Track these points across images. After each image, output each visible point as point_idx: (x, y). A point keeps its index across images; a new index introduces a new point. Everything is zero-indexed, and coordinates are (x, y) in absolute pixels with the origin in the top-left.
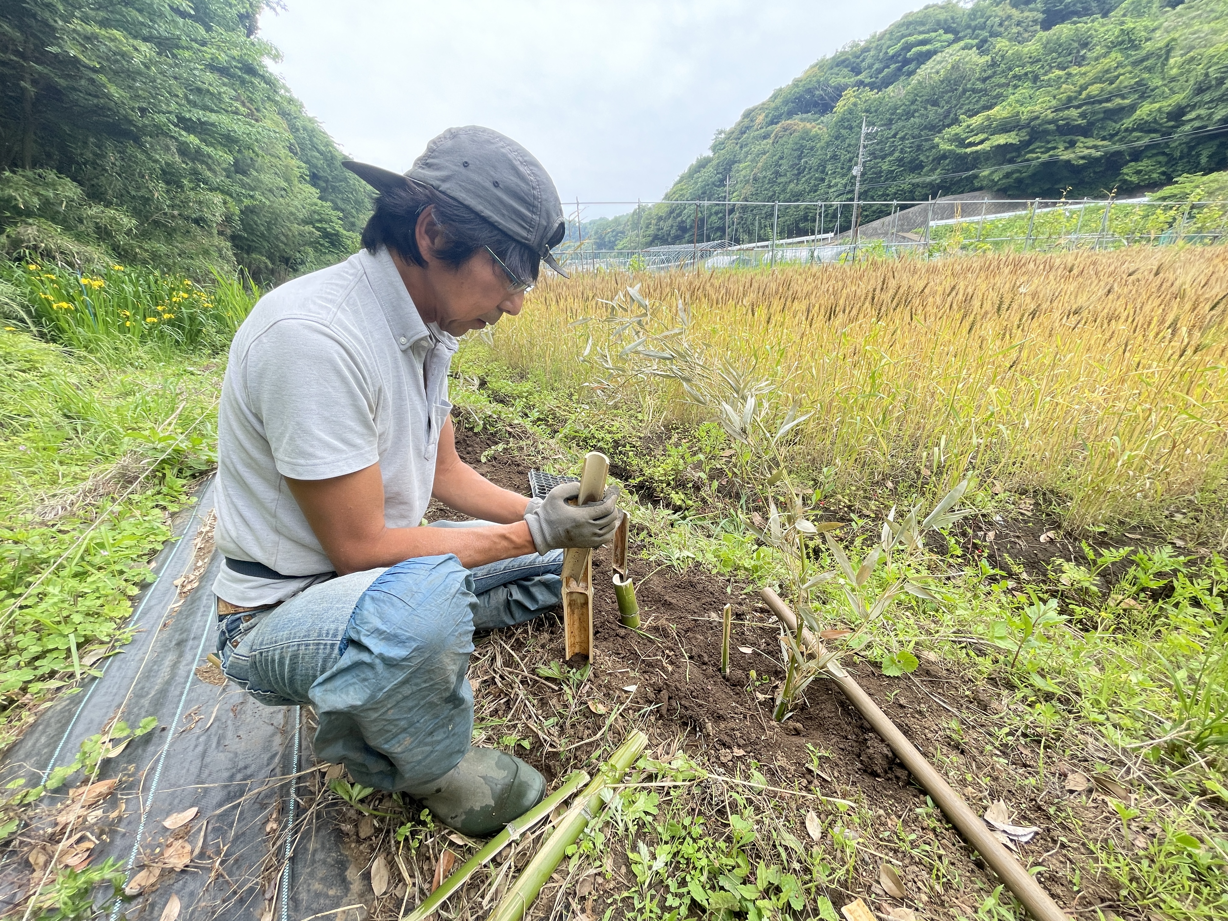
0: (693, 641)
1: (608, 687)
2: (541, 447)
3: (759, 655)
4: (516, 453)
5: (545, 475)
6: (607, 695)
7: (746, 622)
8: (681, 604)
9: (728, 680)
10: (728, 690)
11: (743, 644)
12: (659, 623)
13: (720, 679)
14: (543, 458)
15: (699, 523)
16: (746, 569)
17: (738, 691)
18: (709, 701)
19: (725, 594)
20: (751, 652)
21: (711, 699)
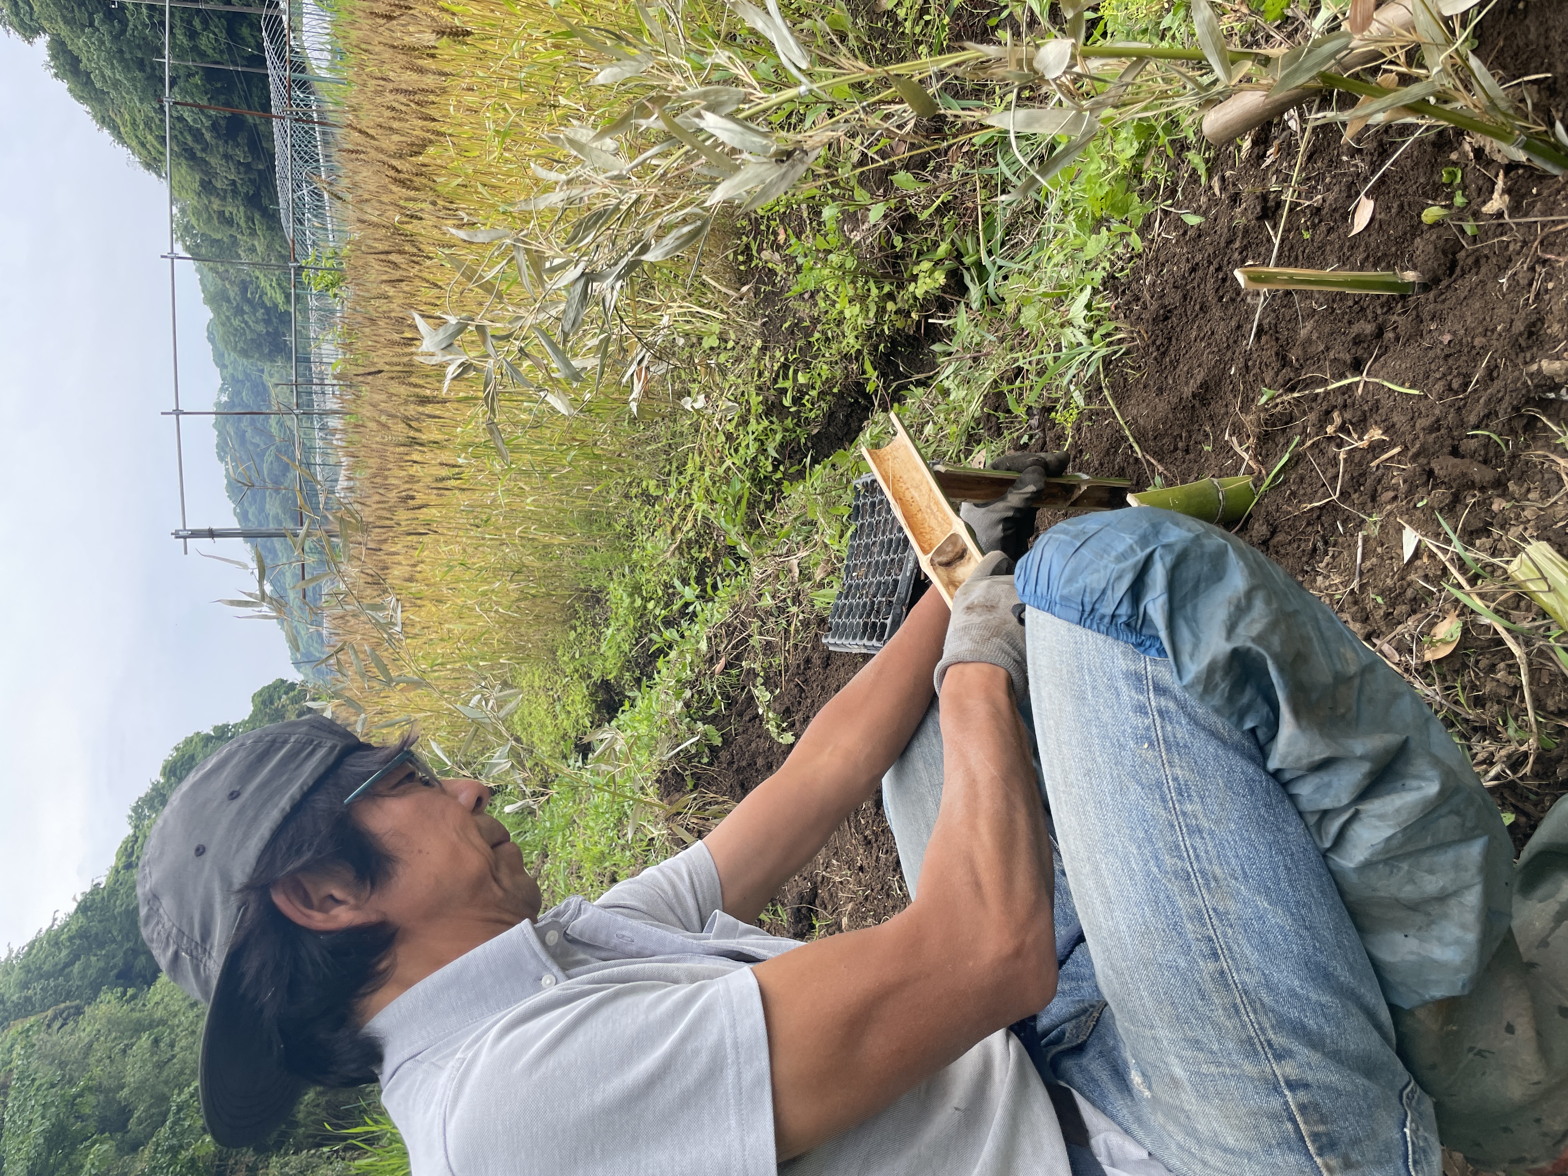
0: (1312, 350)
1: (1394, 597)
2: (768, 601)
3: (1382, 181)
4: (778, 660)
5: (838, 611)
6: (1416, 604)
7: (1288, 197)
8: (1209, 359)
9: (1436, 281)
10: (1463, 286)
11: (1346, 216)
12: (1250, 428)
13: (1429, 303)
14: (796, 600)
15: (999, 235)
16: (1142, 153)
17: (1470, 261)
18: (1485, 349)
19: (1200, 233)
20: (1371, 203)
21: (1478, 342)
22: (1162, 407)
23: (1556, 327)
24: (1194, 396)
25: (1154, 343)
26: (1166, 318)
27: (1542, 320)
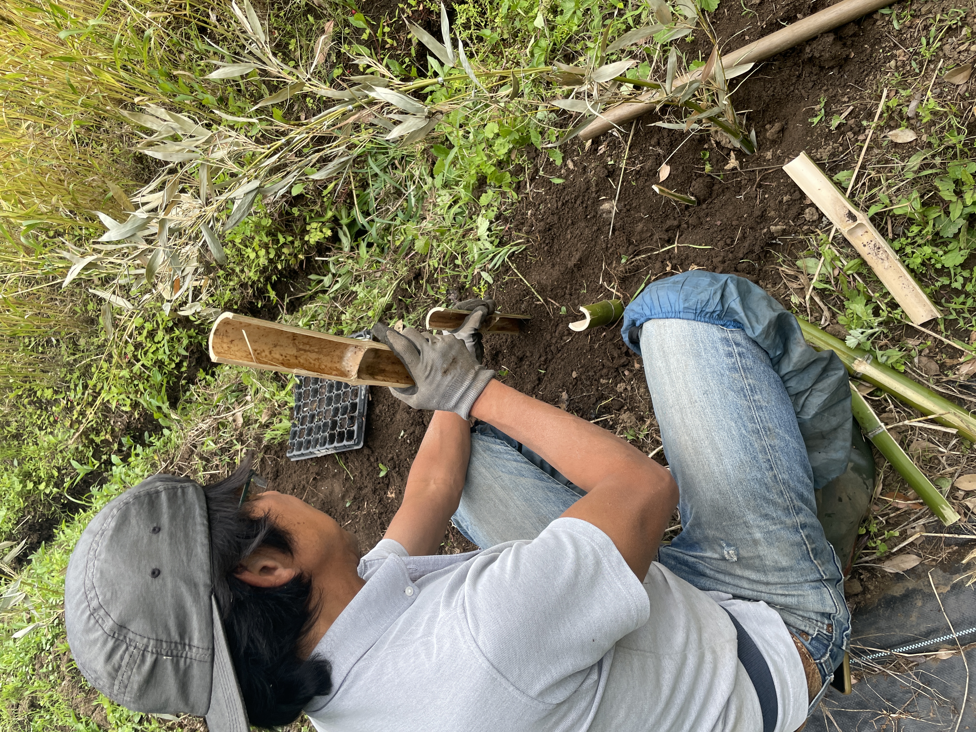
3: (673, 158)
7: (623, 165)
8: (582, 246)
9: (704, 200)
10: (719, 201)
11: (655, 173)
13: (702, 210)
15: (374, 205)
16: (510, 151)
17: (720, 190)
18: (738, 226)
19: (564, 187)
20: (669, 168)
21: (734, 223)
22: (556, 273)
23: (773, 213)
24: (575, 265)
25: (544, 242)
26: (550, 230)
27: (765, 210)
